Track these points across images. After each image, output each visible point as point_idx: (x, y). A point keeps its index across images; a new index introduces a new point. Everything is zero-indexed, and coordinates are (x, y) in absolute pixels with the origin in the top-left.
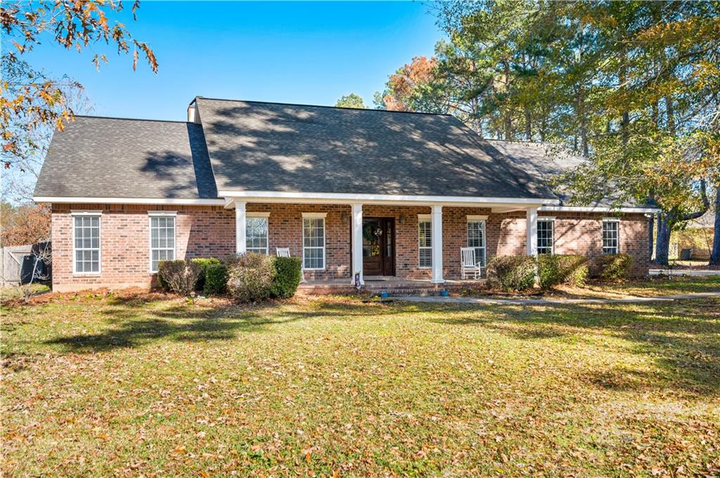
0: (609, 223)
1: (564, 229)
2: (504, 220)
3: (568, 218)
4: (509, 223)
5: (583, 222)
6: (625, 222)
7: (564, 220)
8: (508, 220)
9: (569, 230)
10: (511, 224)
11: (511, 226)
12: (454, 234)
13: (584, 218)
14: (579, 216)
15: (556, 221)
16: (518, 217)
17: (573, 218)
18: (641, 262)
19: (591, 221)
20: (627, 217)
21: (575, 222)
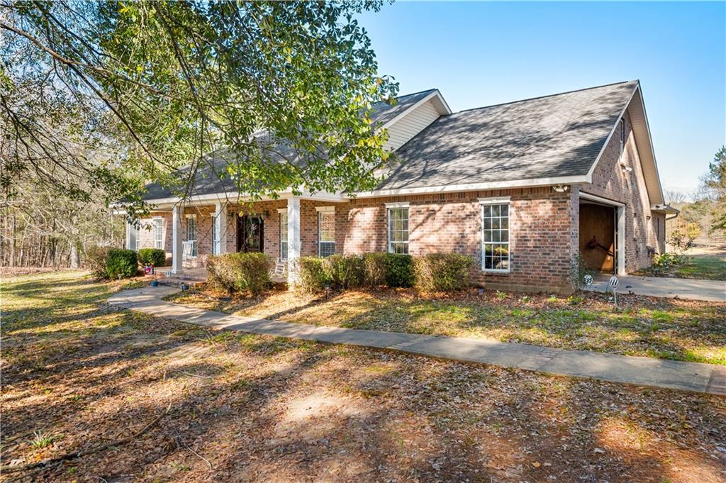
0: (496, 207)
1: (420, 218)
2: (351, 211)
3: (428, 203)
4: (356, 213)
5: (448, 207)
6: (519, 203)
7: (422, 206)
8: (355, 210)
9: (427, 218)
10: (359, 214)
11: (358, 217)
12: (306, 227)
13: (451, 202)
14: (442, 198)
15: (412, 209)
16: (366, 206)
17: (434, 202)
18: (552, 268)
19: (460, 204)
20: (525, 194)
21: (435, 207)
